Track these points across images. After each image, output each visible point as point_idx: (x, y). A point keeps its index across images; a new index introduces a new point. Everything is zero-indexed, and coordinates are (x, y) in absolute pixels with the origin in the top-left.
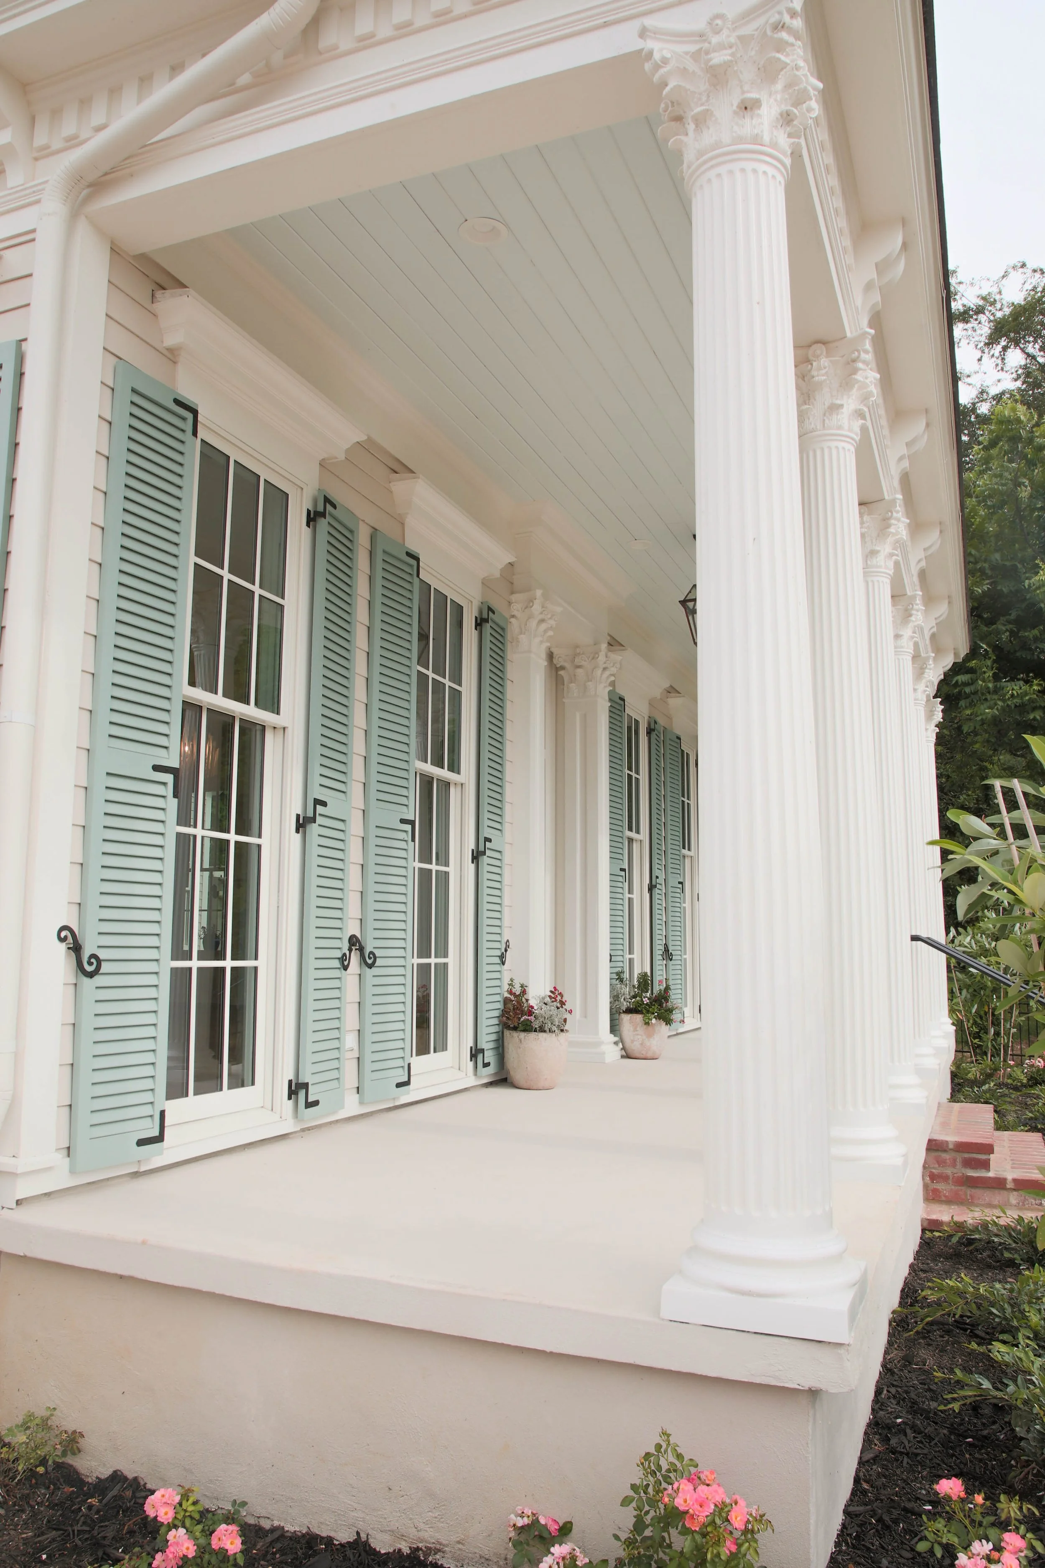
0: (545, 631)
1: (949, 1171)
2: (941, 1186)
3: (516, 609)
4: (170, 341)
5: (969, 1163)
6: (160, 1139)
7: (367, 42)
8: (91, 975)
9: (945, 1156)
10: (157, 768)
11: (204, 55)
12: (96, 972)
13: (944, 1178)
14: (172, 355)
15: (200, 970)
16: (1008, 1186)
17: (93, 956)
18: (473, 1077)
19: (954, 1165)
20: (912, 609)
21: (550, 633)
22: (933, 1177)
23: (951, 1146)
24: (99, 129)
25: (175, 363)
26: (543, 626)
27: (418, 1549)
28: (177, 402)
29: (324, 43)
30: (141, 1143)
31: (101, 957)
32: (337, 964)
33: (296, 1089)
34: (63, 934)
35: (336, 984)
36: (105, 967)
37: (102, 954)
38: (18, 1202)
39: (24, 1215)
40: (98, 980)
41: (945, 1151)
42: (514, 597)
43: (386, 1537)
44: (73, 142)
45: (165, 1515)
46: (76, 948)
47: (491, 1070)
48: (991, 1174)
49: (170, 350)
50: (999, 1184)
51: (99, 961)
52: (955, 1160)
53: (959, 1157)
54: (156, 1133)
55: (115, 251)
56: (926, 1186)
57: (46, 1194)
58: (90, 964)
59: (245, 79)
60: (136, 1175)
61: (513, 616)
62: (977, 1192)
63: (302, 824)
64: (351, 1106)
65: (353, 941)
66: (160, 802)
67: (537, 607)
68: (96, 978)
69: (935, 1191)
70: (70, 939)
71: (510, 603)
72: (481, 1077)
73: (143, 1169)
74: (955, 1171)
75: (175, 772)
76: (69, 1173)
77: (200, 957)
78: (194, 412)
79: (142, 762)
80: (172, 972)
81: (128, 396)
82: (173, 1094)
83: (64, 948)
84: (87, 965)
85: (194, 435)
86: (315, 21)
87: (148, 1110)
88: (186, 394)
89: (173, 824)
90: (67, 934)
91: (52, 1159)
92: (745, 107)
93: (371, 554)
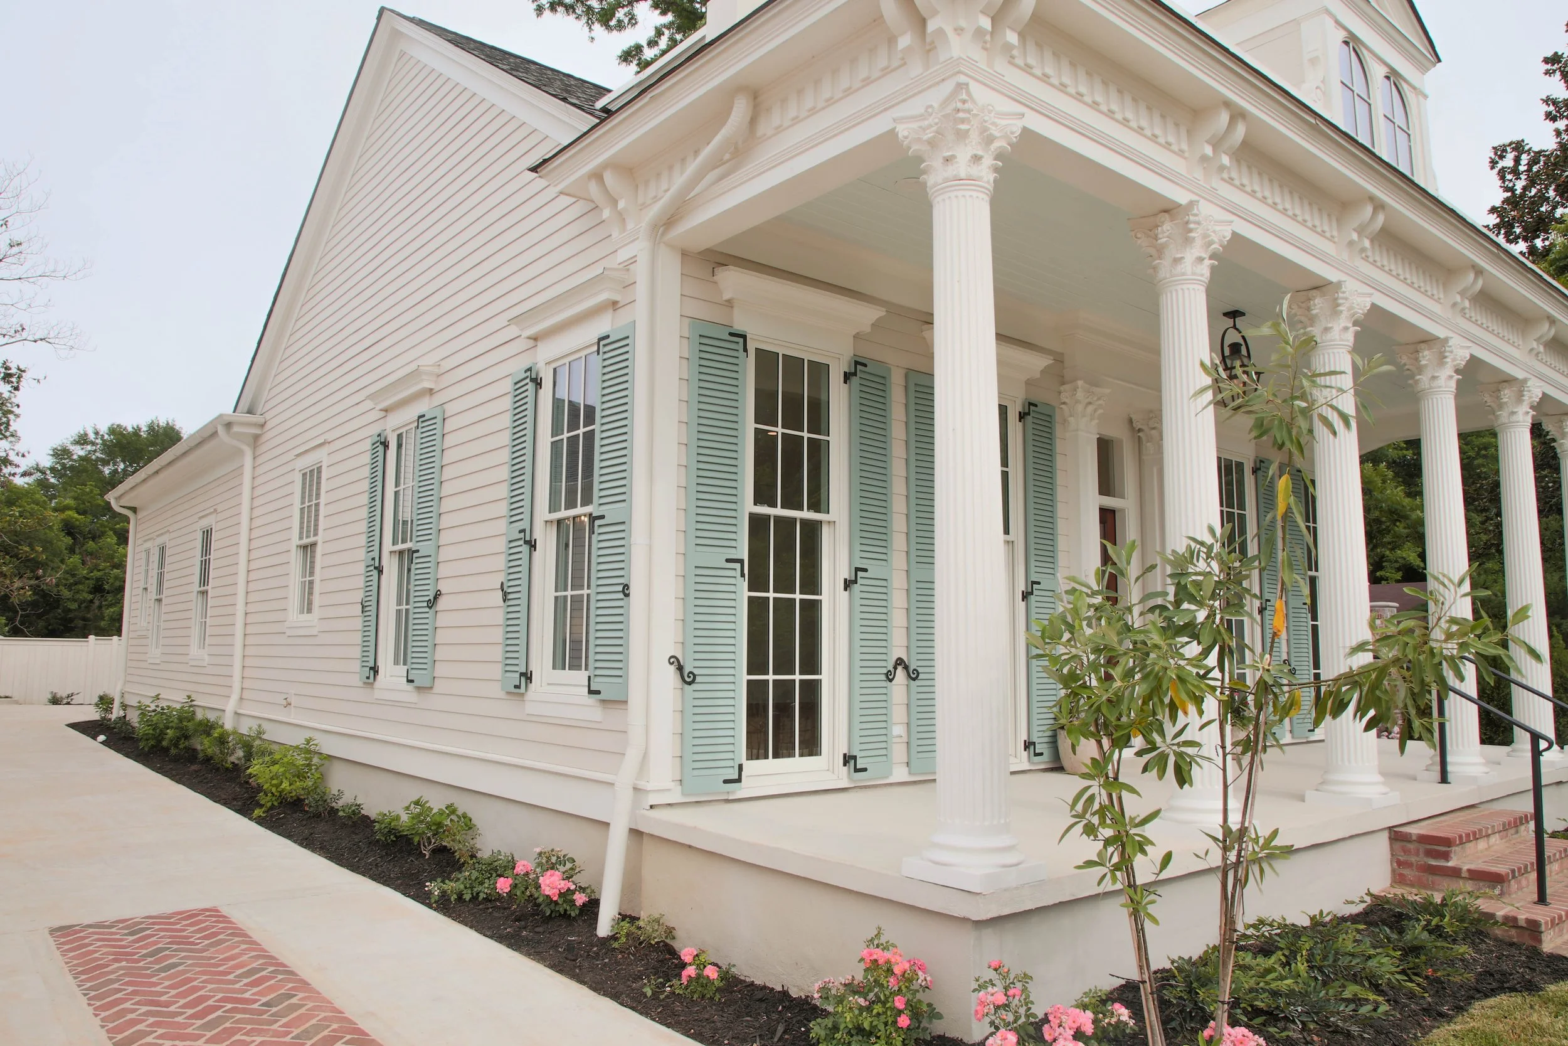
0: (1095, 410)
1: (1413, 859)
2: (1406, 872)
3: (1064, 397)
4: (726, 296)
5: (1430, 854)
6: (739, 780)
7: (779, 130)
8: (690, 683)
9: (1411, 846)
10: (728, 561)
11: (708, 144)
12: (693, 682)
13: (1408, 865)
14: (729, 303)
15: (801, 681)
16: (1463, 875)
17: (691, 673)
18: (1028, 764)
19: (1417, 854)
20: (1445, 351)
21: (1100, 411)
22: (1400, 863)
23: (1414, 838)
24: (667, 191)
25: (732, 307)
26: (1090, 408)
27: (808, 996)
28: (731, 334)
29: (759, 133)
30: (726, 782)
31: (696, 673)
32: (883, 677)
33: (848, 759)
34: (672, 660)
35: (884, 691)
36: (698, 679)
37: (696, 672)
38: (651, 807)
39: (654, 813)
40: (694, 686)
41: (1410, 842)
42: (1062, 388)
43: (795, 989)
44: (656, 199)
45: (687, 959)
46: (680, 668)
47: (1046, 757)
48: (1450, 864)
49: (729, 301)
50: (1455, 873)
51: (695, 676)
52: (1418, 850)
53: (1422, 848)
54: (736, 777)
55: (685, 254)
56: (1393, 871)
57: (669, 804)
58: (689, 677)
59: (727, 156)
60: (727, 801)
61: (1064, 403)
62: (1437, 878)
63: (848, 584)
64: (900, 773)
65: (899, 662)
66: (732, 581)
67: (1080, 395)
68: (693, 685)
69: (1401, 875)
70: (676, 663)
71: (1060, 393)
72: (1033, 763)
73: (730, 798)
74: (1418, 859)
75: (741, 561)
76: (683, 794)
77: (774, 673)
78: (744, 337)
79: (717, 557)
80: (749, 682)
81: (698, 340)
82: (750, 757)
83: (672, 668)
84: (687, 678)
85: (745, 350)
86: (753, 121)
87: (730, 763)
88: (739, 326)
89: (744, 593)
90: (675, 661)
91: (672, 785)
92: (947, 160)
93: (906, 387)
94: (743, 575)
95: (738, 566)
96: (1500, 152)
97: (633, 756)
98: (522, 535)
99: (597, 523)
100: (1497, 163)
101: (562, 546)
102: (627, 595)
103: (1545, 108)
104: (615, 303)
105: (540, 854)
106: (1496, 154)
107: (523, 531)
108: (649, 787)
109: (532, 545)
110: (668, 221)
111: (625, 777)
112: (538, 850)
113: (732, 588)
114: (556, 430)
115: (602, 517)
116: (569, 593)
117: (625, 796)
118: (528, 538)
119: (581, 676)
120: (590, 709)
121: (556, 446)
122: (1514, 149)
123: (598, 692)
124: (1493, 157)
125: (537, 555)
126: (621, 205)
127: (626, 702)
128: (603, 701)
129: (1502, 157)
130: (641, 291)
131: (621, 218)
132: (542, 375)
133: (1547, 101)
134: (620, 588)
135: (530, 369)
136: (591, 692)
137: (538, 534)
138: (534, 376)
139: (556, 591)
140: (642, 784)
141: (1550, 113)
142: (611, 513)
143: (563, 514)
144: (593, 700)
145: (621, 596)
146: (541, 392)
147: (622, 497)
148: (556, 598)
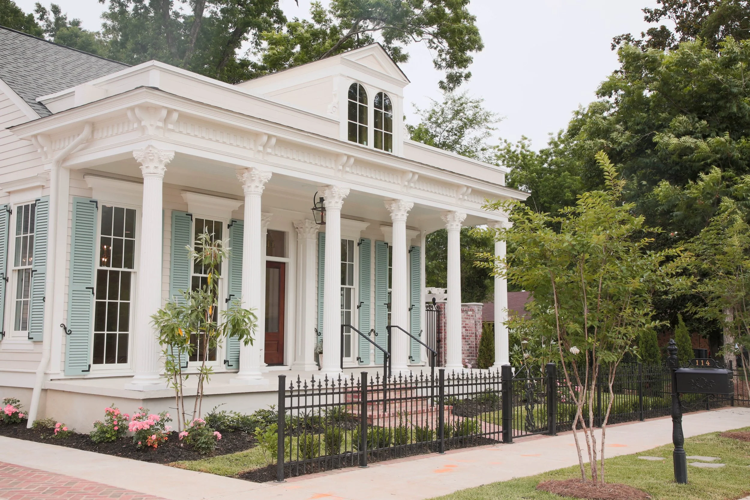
4: (89, 186)
6: (89, 371)
7: (101, 138)
8: (69, 334)
10: (87, 288)
11: (78, 136)
12: (70, 333)
14: (91, 189)
15: (119, 334)
17: (69, 330)
28: (90, 201)
29: (95, 137)
30: (83, 371)
36: (72, 333)
37: (72, 330)
38: (51, 380)
39: (52, 382)
40: (71, 335)
44: (64, 148)
45: (58, 426)
46: (65, 329)
51: (71, 331)
54: (87, 369)
55: (71, 171)
57: (59, 379)
59: (85, 142)
60: (83, 379)
66: (89, 296)
70: (63, 327)
73: (85, 378)
75: (93, 288)
76: (65, 376)
77: (107, 331)
78: (96, 202)
79: (83, 287)
80: (95, 334)
81: (76, 204)
82: (95, 362)
83: (62, 329)
84: (68, 332)
85: (97, 207)
86: (93, 132)
87: (85, 364)
88: (94, 198)
89: (94, 300)
90: (63, 325)
91: (60, 372)
92: (147, 167)
93: (172, 217)
94: (93, 293)
95: (91, 290)
96: (617, 40)
97: (44, 361)
98: (2, 275)
99: (34, 273)
100: (615, 46)
101: (20, 280)
102: (44, 301)
103: (645, 15)
104: (43, 186)
105: (5, 400)
106: (614, 41)
107: (2, 274)
108: (50, 372)
109: (6, 280)
110: (65, 159)
111: (40, 369)
112: (4, 398)
113: (89, 299)
114: (18, 232)
115: (36, 271)
116: (22, 300)
117: (40, 376)
118: (4, 277)
119: (26, 333)
120: (29, 346)
121: (18, 239)
122: (625, 39)
123: (32, 338)
124: (613, 43)
125: (8, 284)
126: (45, 149)
127: (42, 342)
128: (34, 342)
129: (618, 43)
130: (52, 184)
131: (46, 154)
132: (12, 208)
133: (646, 10)
134: (42, 298)
135: (6, 206)
136: (29, 338)
137: (9, 275)
138: (8, 209)
139: (17, 298)
140: (48, 372)
141: (647, 17)
142: (40, 269)
143: (21, 267)
144: (30, 341)
145: (42, 301)
146: (12, 216)
147: (44, 263)
148: (17, 302)
